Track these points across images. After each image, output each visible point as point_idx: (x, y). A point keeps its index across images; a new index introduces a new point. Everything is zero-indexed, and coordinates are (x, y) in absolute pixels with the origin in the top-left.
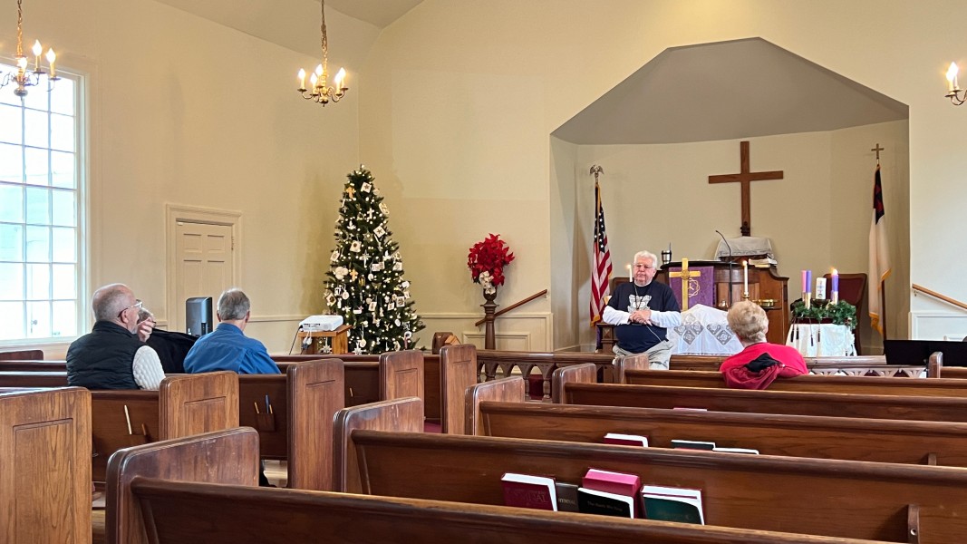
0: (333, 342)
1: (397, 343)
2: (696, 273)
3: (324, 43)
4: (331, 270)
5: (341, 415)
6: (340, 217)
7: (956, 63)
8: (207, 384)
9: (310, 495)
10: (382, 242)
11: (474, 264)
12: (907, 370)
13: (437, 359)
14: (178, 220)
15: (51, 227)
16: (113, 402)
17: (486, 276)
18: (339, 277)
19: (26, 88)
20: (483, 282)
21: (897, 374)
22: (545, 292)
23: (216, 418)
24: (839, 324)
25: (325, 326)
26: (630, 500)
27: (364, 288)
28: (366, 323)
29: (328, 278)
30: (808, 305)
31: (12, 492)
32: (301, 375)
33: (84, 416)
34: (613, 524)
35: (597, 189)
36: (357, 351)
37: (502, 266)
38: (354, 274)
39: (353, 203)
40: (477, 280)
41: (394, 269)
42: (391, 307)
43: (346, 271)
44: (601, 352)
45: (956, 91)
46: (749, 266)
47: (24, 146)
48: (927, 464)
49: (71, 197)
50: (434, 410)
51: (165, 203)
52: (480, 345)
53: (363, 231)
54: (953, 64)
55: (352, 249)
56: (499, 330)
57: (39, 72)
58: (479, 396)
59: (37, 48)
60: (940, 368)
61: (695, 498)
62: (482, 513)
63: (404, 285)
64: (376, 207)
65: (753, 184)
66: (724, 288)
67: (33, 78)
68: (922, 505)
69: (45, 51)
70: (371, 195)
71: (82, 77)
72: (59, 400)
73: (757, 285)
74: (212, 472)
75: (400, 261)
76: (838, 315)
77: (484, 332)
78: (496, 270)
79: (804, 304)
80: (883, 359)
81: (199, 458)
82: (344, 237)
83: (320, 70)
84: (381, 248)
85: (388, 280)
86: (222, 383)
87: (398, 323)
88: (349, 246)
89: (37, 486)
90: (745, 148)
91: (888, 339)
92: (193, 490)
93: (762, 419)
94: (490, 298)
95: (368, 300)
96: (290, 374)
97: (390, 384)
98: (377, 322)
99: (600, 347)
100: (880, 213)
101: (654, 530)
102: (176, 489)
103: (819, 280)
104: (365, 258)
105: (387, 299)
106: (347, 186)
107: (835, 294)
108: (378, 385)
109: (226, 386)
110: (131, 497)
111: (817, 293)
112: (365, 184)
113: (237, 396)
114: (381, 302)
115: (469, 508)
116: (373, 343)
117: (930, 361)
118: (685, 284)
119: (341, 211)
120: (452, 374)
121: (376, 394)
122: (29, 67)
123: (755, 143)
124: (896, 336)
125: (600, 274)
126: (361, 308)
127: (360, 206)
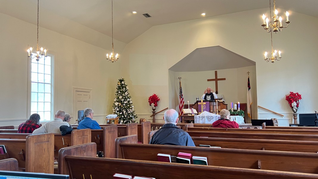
0: (115, 121)
1: (131, 121)
2: (205, 103)
3: (113, 48)
4: (114, 103)
5: (117, 139)
6: (117, 90)
7: (267, 52)
8: (83, 132)
9: (109, 159)
10: (127, 96)
11: (150, 101)
12: (257, 127)
13: (141, 125)
14: (76, 91)
15: (44, 93)
16: (60, 137)
17: (153, 104)
18: (116, 105)
19: (39, 59)
21: (255, 128)
22: (168, 108)
23: (85, 140)
24: (240, 116)
25: (113, 117)
26: (189, 160)
27: (123, 107)
28: (123, 116)
29: (113, 105)
30: (232, 111)
31: (34, 160)
32: (107, 130)
33: (52, 141)
34: (185, 166)
35: (180, 83)
36: (121, 123)
37: (157, 102)
38: (120, 104)
39: (120, 86)
40: (151, 105)
41: (130, 103)
42: (129, 112)
43: (118, 103)
44: (182, 123)
45: (267, 59)
46: (218, 102)
47: (38, 73)
48: (262, 150)
49: (49, 85)
50: (140, 138)
51: (73, 87)
52: (151, 121)
53: (122, 93)
54: (266, 52)
55: (120, 98)
56: (156, 118)
57: (42, 55)
58: (152, 135)
59: (42, 49)
60: (265, 126)
61: (205, 159)
62: (153, 163)
63: (132, 107)
64: (125, 87)
65: (218, 81)
66: (212, 107)
67: (41, 56)
68: (261, 160)
69: (44, 49)
70: (124, 84)
71: (53, 56)
72: (46, 136)
73: (220, 106)
74: (85, 154)
75: (131, 101)
76: (240, 113)
77: (152, 118)
78: (155, 103)
79: (231, 111)
80: (251, 124)
81: (82, 151)
82: (118, 95)
83: (112, 54)
84: (127, 98)
85: (128, 106)
86: (87, 132)
87: (131, 116)
88: (119, 97)
89: (40, 158)
90: (216, 72)
91: (252, 119)
92: (80, 158)
93: (221, 139)
94: (154, 110)
95: (124, 111)
96: (104, 129)
97: (129, 131)
98: (126, 116)
99: (181, 122)
100: (249, 88)
101: (195, 167)
102: (76, 158)
103: (235, 105)
104: (123, 100)
105: (128, 110)
106: (118, 82)
107: (239, 108)
108: (126, 132)
109: (88, 133)
110: (64, 161)
111: (235, 108)
112: (123, 82)
113: (91, 135)
114: (127, 111)
115: (149, 162)
116: (125, 121)
117: (263, 125)
118: (202, 106)
119: (117, 88)
120: (144, 129)
121: (126, 134)
122: (40, 54)
123: (218, 71)
124: (254, 118)
125: (181, 104)
126: (122, 113)
127: (122, 87)
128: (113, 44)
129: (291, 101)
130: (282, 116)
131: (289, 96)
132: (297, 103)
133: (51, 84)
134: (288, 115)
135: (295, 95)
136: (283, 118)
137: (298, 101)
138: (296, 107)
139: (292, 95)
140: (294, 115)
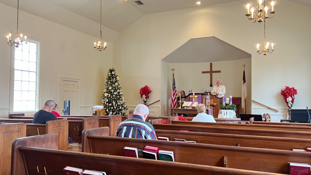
1: (120, 113)
2: (196, 96)
3: (101, 36)
4: (104, 94)
5: (84, 131)
6: (107, 80)
7: (259, 43)
8: (59, 123)
10: (117, 87)
11: (141, 93)
14: (63, 80)
15: (29, 81)
17: (144, 96)
18: (106, 96)
20: (143, 98)
21: (246, 123)
22: (159, 100)
24: (232, 110)
27: (112, 99)
28: (112, 108)
29: (103, 96)
30: (224, 105)
32: (86, 121)
33: (24, 131)
35: (173, 74)
36: (110, 115)
37: (148, 93)
38: (110, 95)
39: (110, 77)
40: (142, 97)
41: (120, 94)
42: (119, 104)
43: (107, 94)
45: (259, 51)
46: (210, 95)
47: (22, 60)
51: (60, 76)
53: (112, 84)
55: (109, 88)
57: (22, 41)
59: (21, 35)
61: (171, 153)
63: (123, 98)
64: (116, 78)
65: (213, 74)
66: (204, 100)
67: (20, 43)
68: (228, 156)
70: (115, 75)
71: (38, 43)
72: (17, 126)
73: (213, 100)
75: (122, 92)
76: (231, 108)
78: (147, 95)
81: (40, 142)
82: (107, 85)
83: (99, 42)
84: (117, 88)
85: (118, 97)
87: (121, 108)
90: (211, 64)
91: (247, 114)
94: (145, 102)
95: (113, 102)
96: (83, 120)
97: (112, 124)
98: (115, 108)
99: (172, 115)
100: (244, 82)
103: (227, 98)
104: (112, 91)
105: (118, 102)
106: (108, 72)
107: (231, 102)
108: (108, 123)
109: (65, 123)
111: (227, 102)
112: (113, 72)
113: (68, 126)
114: (116, 102)
116: (114, 113)
117: (250, 120)
118: (194, 98)
119: (107, 79)
123: (213, 63)
124: (249, 113)
125: (174, 96)
126: (111, 104)
127: (112, 77)
128: (101, 31)
129: (287, 95)
130: (276, 111)
131: (284, 91)
132: (293, 98)
133: (36, 72)
134: (283, 110)
135: (291, 89)
136: (278, 113)
137: (294, 96)
138: (291, 103)
139: (287, 90)
140: (288, 110)
